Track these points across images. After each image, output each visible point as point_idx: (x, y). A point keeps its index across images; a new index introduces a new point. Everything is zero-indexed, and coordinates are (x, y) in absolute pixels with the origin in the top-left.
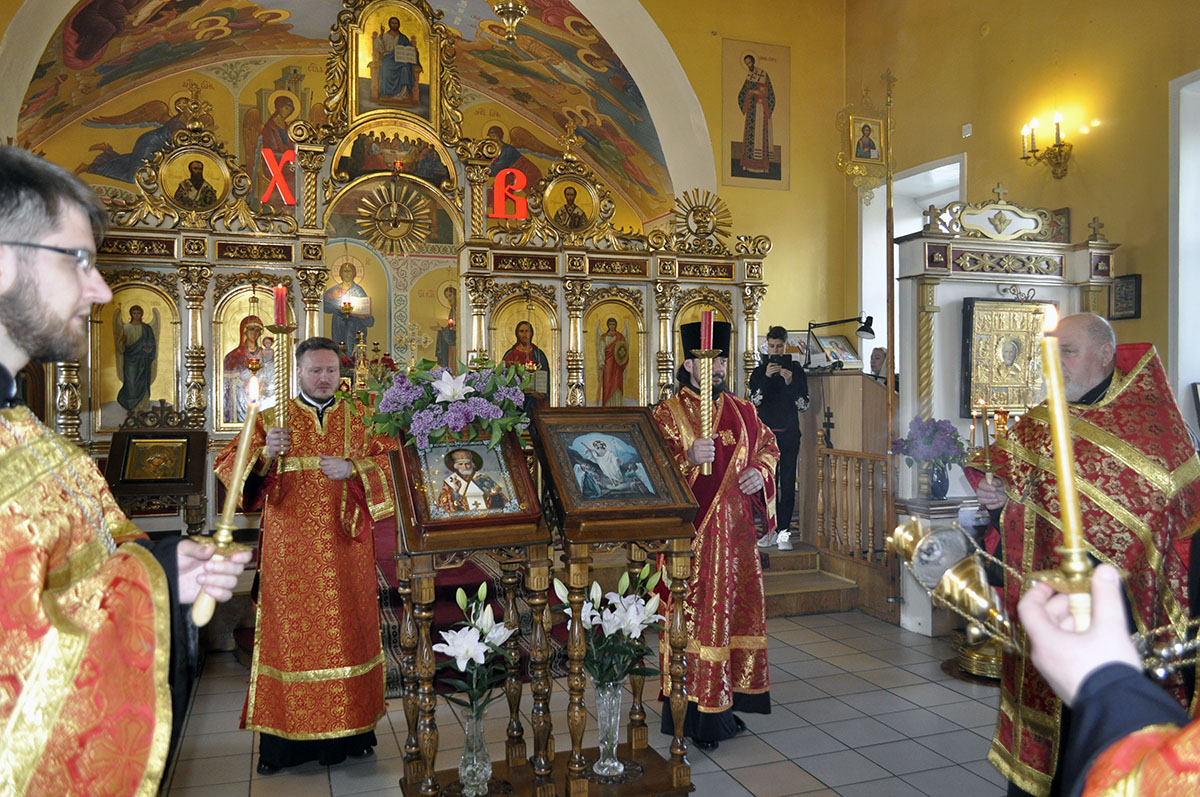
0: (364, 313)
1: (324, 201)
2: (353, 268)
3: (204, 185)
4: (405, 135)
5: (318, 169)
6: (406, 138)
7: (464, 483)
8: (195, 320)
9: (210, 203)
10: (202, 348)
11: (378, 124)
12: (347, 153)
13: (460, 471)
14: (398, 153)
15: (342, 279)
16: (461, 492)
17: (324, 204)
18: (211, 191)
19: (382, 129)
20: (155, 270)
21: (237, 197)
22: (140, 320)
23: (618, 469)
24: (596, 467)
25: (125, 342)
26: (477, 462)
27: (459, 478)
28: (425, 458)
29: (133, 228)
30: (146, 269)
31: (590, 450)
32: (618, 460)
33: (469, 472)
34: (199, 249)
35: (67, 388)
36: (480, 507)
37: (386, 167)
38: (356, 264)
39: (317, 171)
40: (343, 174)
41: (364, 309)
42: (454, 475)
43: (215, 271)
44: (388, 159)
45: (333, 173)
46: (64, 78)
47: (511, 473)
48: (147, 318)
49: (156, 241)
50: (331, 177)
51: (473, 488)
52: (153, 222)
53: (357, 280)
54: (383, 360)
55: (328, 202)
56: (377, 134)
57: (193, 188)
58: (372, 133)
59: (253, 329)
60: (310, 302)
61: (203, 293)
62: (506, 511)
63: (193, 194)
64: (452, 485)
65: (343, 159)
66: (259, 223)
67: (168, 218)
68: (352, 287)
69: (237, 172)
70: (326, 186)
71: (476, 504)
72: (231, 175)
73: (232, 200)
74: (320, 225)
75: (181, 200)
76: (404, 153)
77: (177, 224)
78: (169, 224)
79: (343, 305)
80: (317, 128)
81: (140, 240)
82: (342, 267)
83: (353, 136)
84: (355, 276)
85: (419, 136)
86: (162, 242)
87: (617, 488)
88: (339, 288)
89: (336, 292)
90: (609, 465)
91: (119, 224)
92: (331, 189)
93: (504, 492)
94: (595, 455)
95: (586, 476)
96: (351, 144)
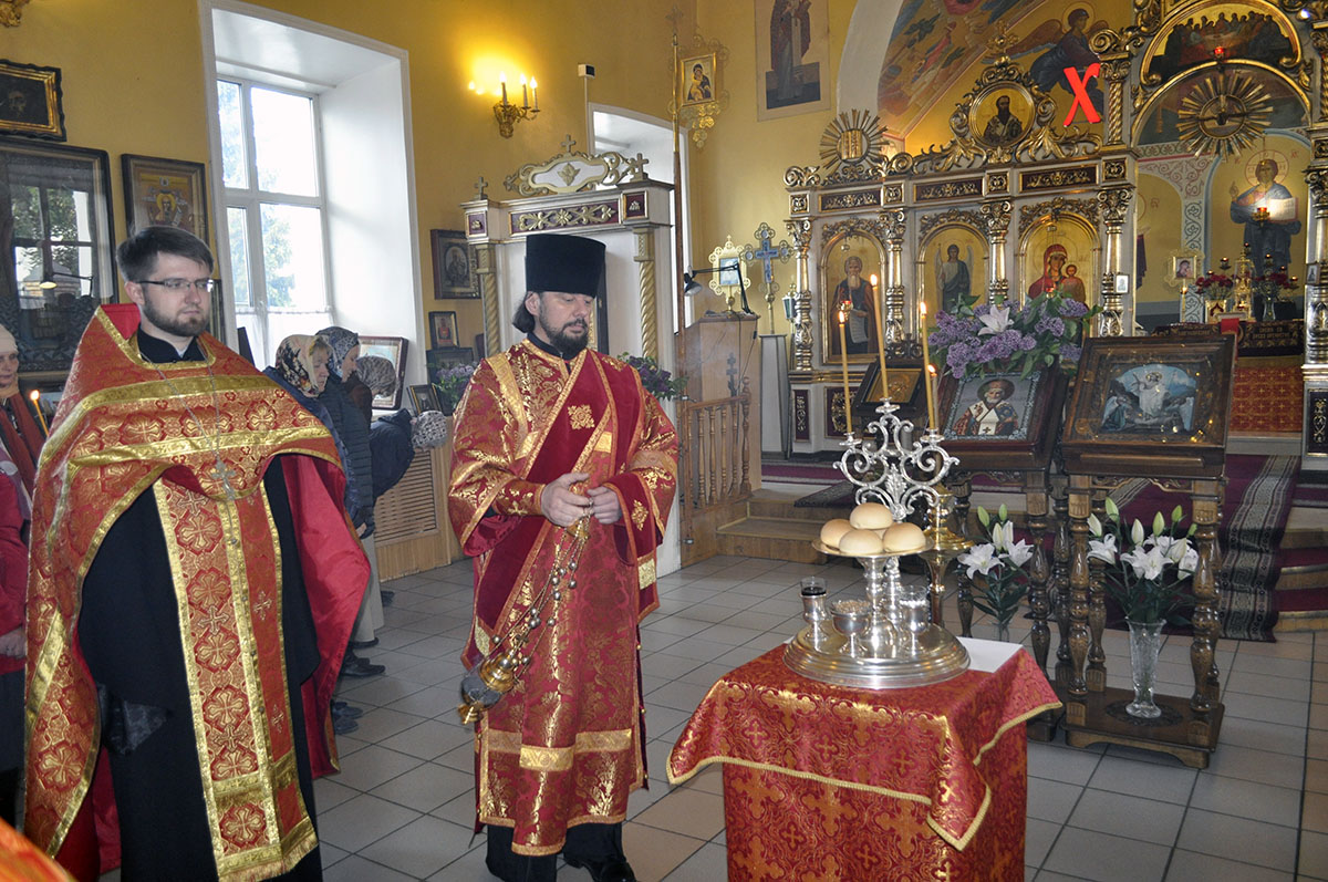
0: (1287, 218)
1: (1133, 111)
2: (1273, 164)
3: (1011, 119)
4: (1232, 12)
5: (1123, 78)
6: (1235, 16)
7: (985, 410)
8: (998, 252)
9: (1016, 135)
10: (1005, 280)
11: (1200, 8)
12: (1161, 51)
13: (988, 400)
14: (1223, 36)
15: (1259, 180)
16: (978, 419)
17: (1132, 115)
18: (1017, 124)
19: (1204, 12)
20: (968, 209)
21: (1042, 124)
22: (957, 258)
23: (1160, 402)
24: (1135, 400)
25: (944, 280)
26: (1008, 391)
27: (984, 406)
28: (963, 387)
29: (948, 172)
30: (961, 210)
31: (1139, 383)
32: (1166, 394)
33: (996, 401)
34: (1001, 184)
35: (892, 323)
36: (989, 433)
37: (1208, 57)
38: (1278, 158)
39: (1122, 80)
40: (1154, 77)
41: (1287, 213)
42: (981, 403)
43: (1017, 204)
44: (1210, 47)
45: (1142, 78)
46: (953, 25)
47: (1035, 404)
48: (963, 256)
49: (966, 182)
50: (1141, 83)
51: (993, 415)
52: (964, 164)
53: (1278, 179)
54: (1274, 276)
55: (1137, 111)
56: (1197, 20)
57: (1000, 124)
58: (1191, 21)
59: (1056, 258)
60: (1113, 225)
61: (1005, 228)
62: (1011, 437)
63: (1001, 130)
64: (974, 412)
65: (1156, 59)
66: (1063, 148)
67: (978, 158)
68: (1272, 188)
69: (1042, 98)
70: (1134, 95)
71: (987, 430)
72: (1035, 103)
73: (1036, 127)
74: (1126, 139)
75: (990, 139)
76: (1230, 35)
77: (986, 160)
78: (978, 163)
79: (1256, 211)
80: (1121, 33)
81: (952, 183)
82: (1260, 166)
83: (1167, 30)
84: (1276, 173)
85: (1252, 8)
86: (971, 182)
87: (1148, 422)
88: (1255, 191)
89: (1251, 196)
90: (1152, 398)
91: (936, 171)
92: (1140, 97)
93: (1019, 421)
94: (1142, 387)
95: (1117, 409)
96: (1166, 39)
